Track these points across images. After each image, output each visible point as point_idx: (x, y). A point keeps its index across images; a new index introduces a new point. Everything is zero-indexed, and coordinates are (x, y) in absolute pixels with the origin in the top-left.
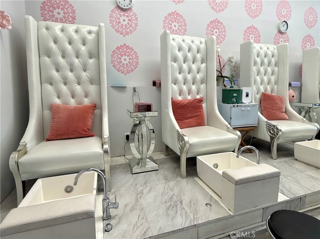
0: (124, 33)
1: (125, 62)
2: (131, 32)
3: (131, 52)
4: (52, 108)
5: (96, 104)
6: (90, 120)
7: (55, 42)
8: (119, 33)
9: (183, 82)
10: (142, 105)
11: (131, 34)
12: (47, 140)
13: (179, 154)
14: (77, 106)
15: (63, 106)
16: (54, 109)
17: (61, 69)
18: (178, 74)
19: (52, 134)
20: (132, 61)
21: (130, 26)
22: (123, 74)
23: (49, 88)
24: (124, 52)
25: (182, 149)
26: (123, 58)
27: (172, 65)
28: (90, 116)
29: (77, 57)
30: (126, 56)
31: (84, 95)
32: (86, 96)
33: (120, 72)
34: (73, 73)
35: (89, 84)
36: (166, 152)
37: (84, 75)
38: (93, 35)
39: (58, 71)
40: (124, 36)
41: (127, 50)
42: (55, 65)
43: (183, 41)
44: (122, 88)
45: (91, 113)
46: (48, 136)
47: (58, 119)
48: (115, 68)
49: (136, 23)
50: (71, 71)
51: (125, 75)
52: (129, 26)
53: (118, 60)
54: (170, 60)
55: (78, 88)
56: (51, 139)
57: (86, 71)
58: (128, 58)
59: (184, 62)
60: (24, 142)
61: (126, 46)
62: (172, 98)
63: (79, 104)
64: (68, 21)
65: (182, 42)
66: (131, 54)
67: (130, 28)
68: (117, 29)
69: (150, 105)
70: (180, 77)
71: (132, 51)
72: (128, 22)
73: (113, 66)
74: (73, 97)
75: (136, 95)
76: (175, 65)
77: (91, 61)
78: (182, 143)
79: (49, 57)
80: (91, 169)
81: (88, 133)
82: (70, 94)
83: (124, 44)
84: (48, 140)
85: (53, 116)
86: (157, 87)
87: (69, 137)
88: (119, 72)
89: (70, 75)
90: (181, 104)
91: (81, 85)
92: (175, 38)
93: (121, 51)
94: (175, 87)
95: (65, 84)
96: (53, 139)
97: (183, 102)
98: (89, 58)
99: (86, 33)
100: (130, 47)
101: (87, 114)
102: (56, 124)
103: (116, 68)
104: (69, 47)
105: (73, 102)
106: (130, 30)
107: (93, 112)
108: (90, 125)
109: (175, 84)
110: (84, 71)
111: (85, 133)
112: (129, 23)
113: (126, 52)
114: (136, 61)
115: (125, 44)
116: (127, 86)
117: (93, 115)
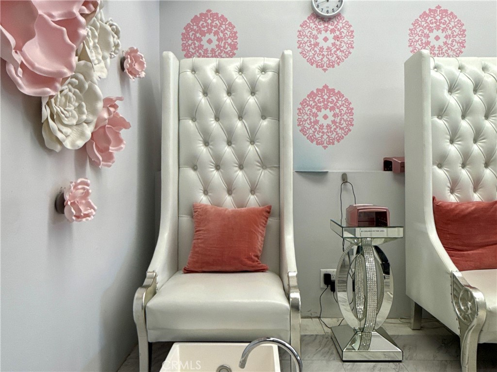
0: (325, 65)
1: (325, 123)
2: (338, 61)
3: (338, 100)
4: (195, 212)
5: (270, 207)
6: (260, 237)
7: (205, 93)
8: (315, 65)
9: (460, 161)
10: (365, 212)
11: (339, 65)
12: (186, 271)
13: (457, 332)
14: (237, 209)
15: (213, 209)
16: (197, 214)
17: (212, 141)
18: (449, 143)
19: (195, 260)
20: (339, 118)
21: (338, 49)
22: (321, 146)
23: (191, 174)
24: (323, 102)
25: (466, 320)
26: (321, 115)
27: (434, 125)
28: (261, 231)
29: (240, 117)
30: (328, 110)
31: (248, 188)
32: (253, 191)
33: (315, 142)
34: (233, 147)
35: (259, 168)
36: (415, 320)
37: (251, 150)
38: (270, 74)
39: (206, 144)
40: (325, 70)
41: (329, 97)
42: (202, 134)
43: (459, 68)
44: (318, 176)
45: (262, 225)
46: (189, 264)
47: (206, 232)
48: (305, 135)
49: (349, 42)
50: (229, 143)
51: (325, 147)
52: (335, 49)
53: (310, 119)
54: (430, 114)
55: (240, 175)
56: (192, 269)
57: (254, 143)
58: (332, 113)
59: (463, 117)
60: (154, 272)
61: (328, 89)
62: (434, 199)
63: (240, 204)
64: (225, 52)
65: (457, 72)
66: (338, 105)
67: (338, 52)
68: (311, 57)
69: (386, 212)
70: (453, 150)
71: (340, 99)
72: (333, 41)
73: (300, 131)
74: (230, 192)
75: (347, 190)
76: (441, 123)
77: (265, 123)
78: (465, 305)
79: (194, 119)
80: (272, 339)
81: (257, 263)
82: (224, 186)
83: (323, 87)
84: (188, 271)
85: (196, 226)
86: (396, 173)
87: (224, 269)
88: (312, 141)
89: (227, 151)
90: (457, 212)
91: (245, 169)
92: (440, 63)
93: (318, 100)
94: (441, 173)
95: (218, 168)
96: (196, 270)
97: (463, 207)
98: (260, 118)
99: (257, 71)
100: (336, 91)
101: (255, 226)
102: (201, 243)
103: (307, 135)
104: (227, 100)
105: (229, 202)
106: (338, 57)
107: (264, 221)
108: (260, 248)
109: (440, 166)
110: (251, 143)
111: (251, 263)
112: (335, 43)
113: (328, 102)
114: (348, 119)
115: (326, 87)
116: (329, 171)
117: (265, 229)
